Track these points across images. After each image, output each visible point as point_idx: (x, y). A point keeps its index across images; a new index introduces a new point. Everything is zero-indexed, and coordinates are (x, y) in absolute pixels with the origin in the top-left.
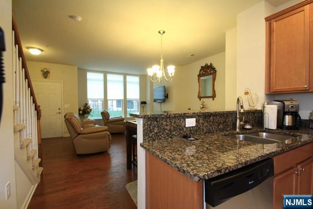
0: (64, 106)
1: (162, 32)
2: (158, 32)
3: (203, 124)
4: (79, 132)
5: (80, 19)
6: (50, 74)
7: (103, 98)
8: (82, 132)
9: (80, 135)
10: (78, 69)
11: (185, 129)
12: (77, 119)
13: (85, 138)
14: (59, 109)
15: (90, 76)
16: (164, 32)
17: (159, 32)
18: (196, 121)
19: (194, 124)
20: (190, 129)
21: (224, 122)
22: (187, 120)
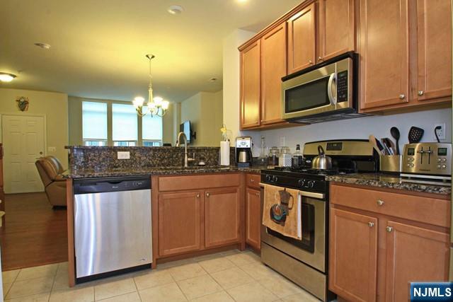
0: (47, 149)
1: (150, 57)
2: (145, 56)
3: (140, 158)
4: (54, 177)
5: (47, 47)
6: (29, 105)
7: (106, 138)
8: (57, 178)
9: (55, 182)
10: (69, 97)
11: (116, 161)
12: (55, 167)
13: (60, 186)
14: (41, 153)
15: (86, 106)
16: (153, 57)
17: (147, 56)
18: (131, 155)
19: (128, 157)
20: (124, 161)
21: (169, 158)
22: (119, 153)
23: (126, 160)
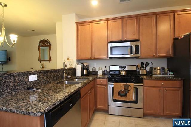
3: (43, 78)
16: (6, 5)
18: (38, 76)
19: (36, 79)
20: (33, 82)
21: (56, 75)
22: (30, 76)
23: (35, 81)
